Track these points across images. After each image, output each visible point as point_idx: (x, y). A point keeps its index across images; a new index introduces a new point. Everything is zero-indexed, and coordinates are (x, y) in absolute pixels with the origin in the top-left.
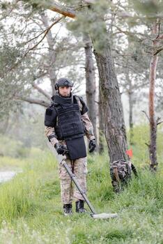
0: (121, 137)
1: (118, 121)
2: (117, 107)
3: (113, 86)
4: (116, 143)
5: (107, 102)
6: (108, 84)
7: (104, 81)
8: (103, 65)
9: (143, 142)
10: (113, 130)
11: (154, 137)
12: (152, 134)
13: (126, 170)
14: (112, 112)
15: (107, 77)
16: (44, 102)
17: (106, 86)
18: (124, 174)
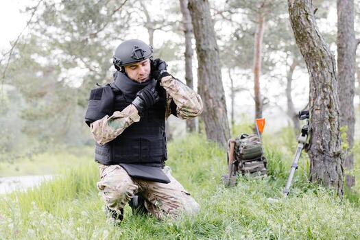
0: (221, 110)
1: (217, 91)
2: (217, 72)
3: (211, 47)
5: (204, 67)
6: (205, 44)
7: (200, 41)
8: (199, 22)
10: (211, 101)
14: (210, 78)
15: (204, 35)
17: (203, 47)
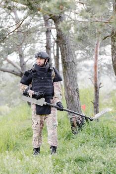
0: (76, 97)
1: (74, 86)
3: (70, 61)
4: (72, 100)
5: (66, 72)
6: (67, 59)
7: (64, 57)
8: (64, 46)
9: (89, 100)
10: (70, 91)
11: (97, 97)
12: (96, 95)
13: (81, 119)
14: (70, 79)
15: (66, 54)
16: (13, 71)
17: (66, 61)
18: (80, 122)
